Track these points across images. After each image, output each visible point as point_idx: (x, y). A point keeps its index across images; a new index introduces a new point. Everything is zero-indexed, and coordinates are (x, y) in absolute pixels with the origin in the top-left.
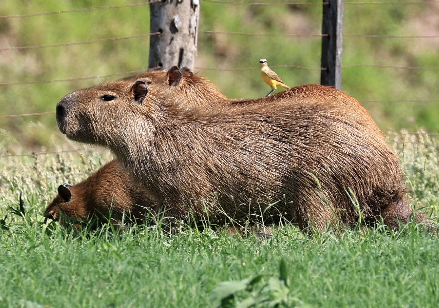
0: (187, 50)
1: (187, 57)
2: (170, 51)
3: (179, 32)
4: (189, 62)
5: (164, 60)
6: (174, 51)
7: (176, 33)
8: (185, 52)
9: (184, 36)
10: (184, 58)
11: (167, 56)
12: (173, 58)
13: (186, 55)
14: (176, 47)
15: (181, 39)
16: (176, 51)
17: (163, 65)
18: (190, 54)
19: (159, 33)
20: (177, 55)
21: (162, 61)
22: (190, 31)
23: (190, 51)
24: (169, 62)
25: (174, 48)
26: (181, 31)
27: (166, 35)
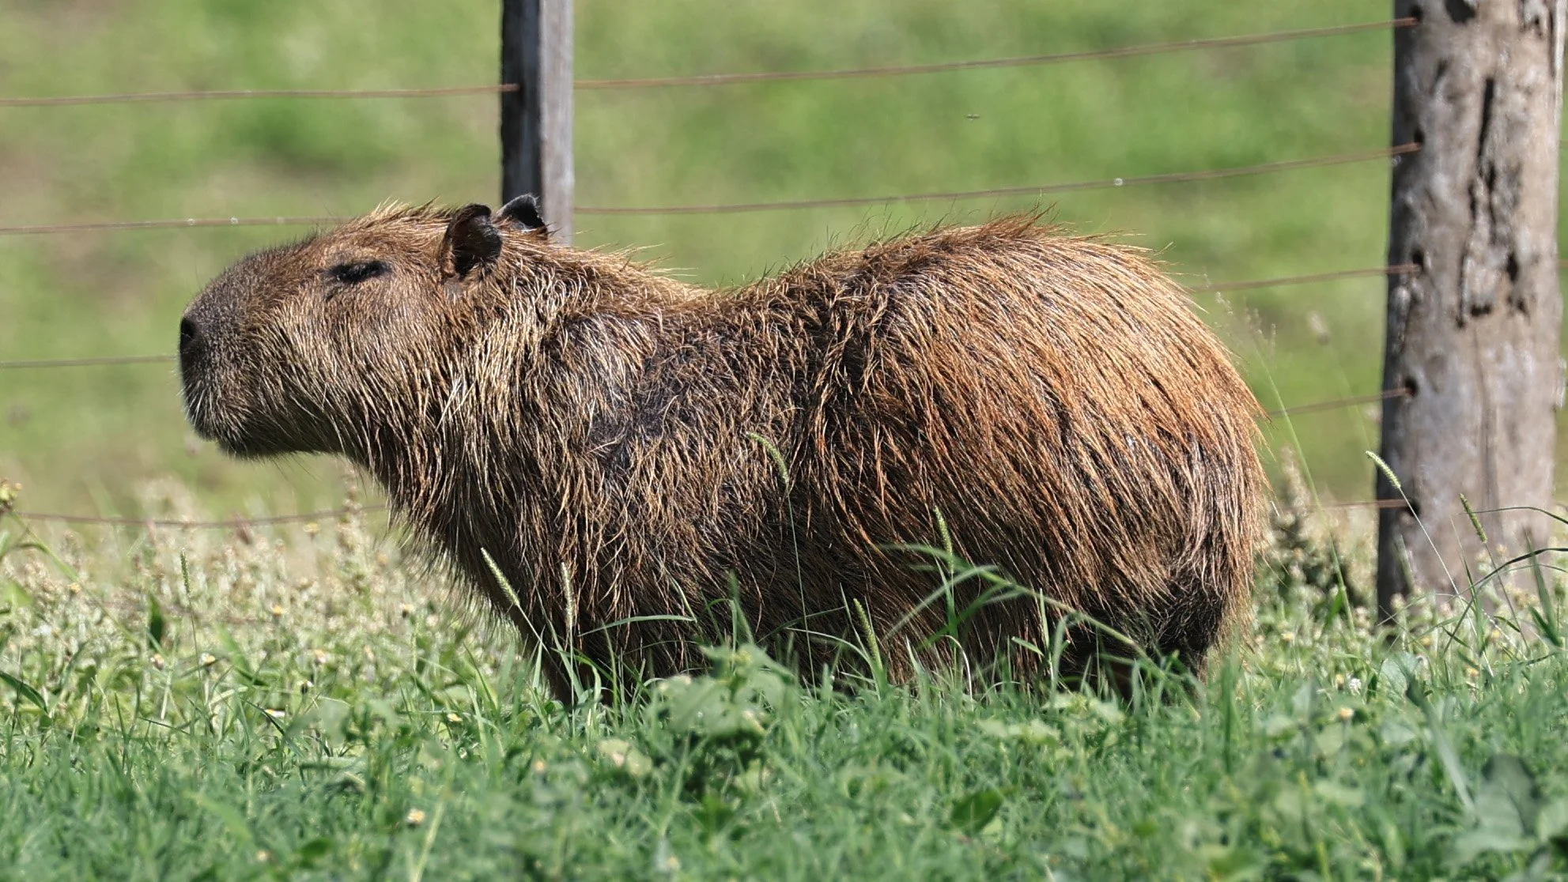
0: (1505, 86)
1: (1508, 109)
2: (1449, 86)
3: (1480, 17)
4: (1515, 126)
5: (1430, 121)
6: (1462, 85)
7: (1470, 22)
8: (1499, 91)
9: (1499, 32)
10: (1498, 111)
11: (1439, 104)
12: (1459, 114)
13: (1502, 102)
14: (1469, 72)
15: (1489, 42)
16: (1471, 88)
17: (1428, 139)
18: (1519, 98)
19: (1410, 20)
20: (1473, 103)
21: (1424, 126)
22: (1521, 15)
23: (1518, 87)
24: (1447, 129)
25: (1462, 75)
26: (1486, 16)
27: (1433, 27)
